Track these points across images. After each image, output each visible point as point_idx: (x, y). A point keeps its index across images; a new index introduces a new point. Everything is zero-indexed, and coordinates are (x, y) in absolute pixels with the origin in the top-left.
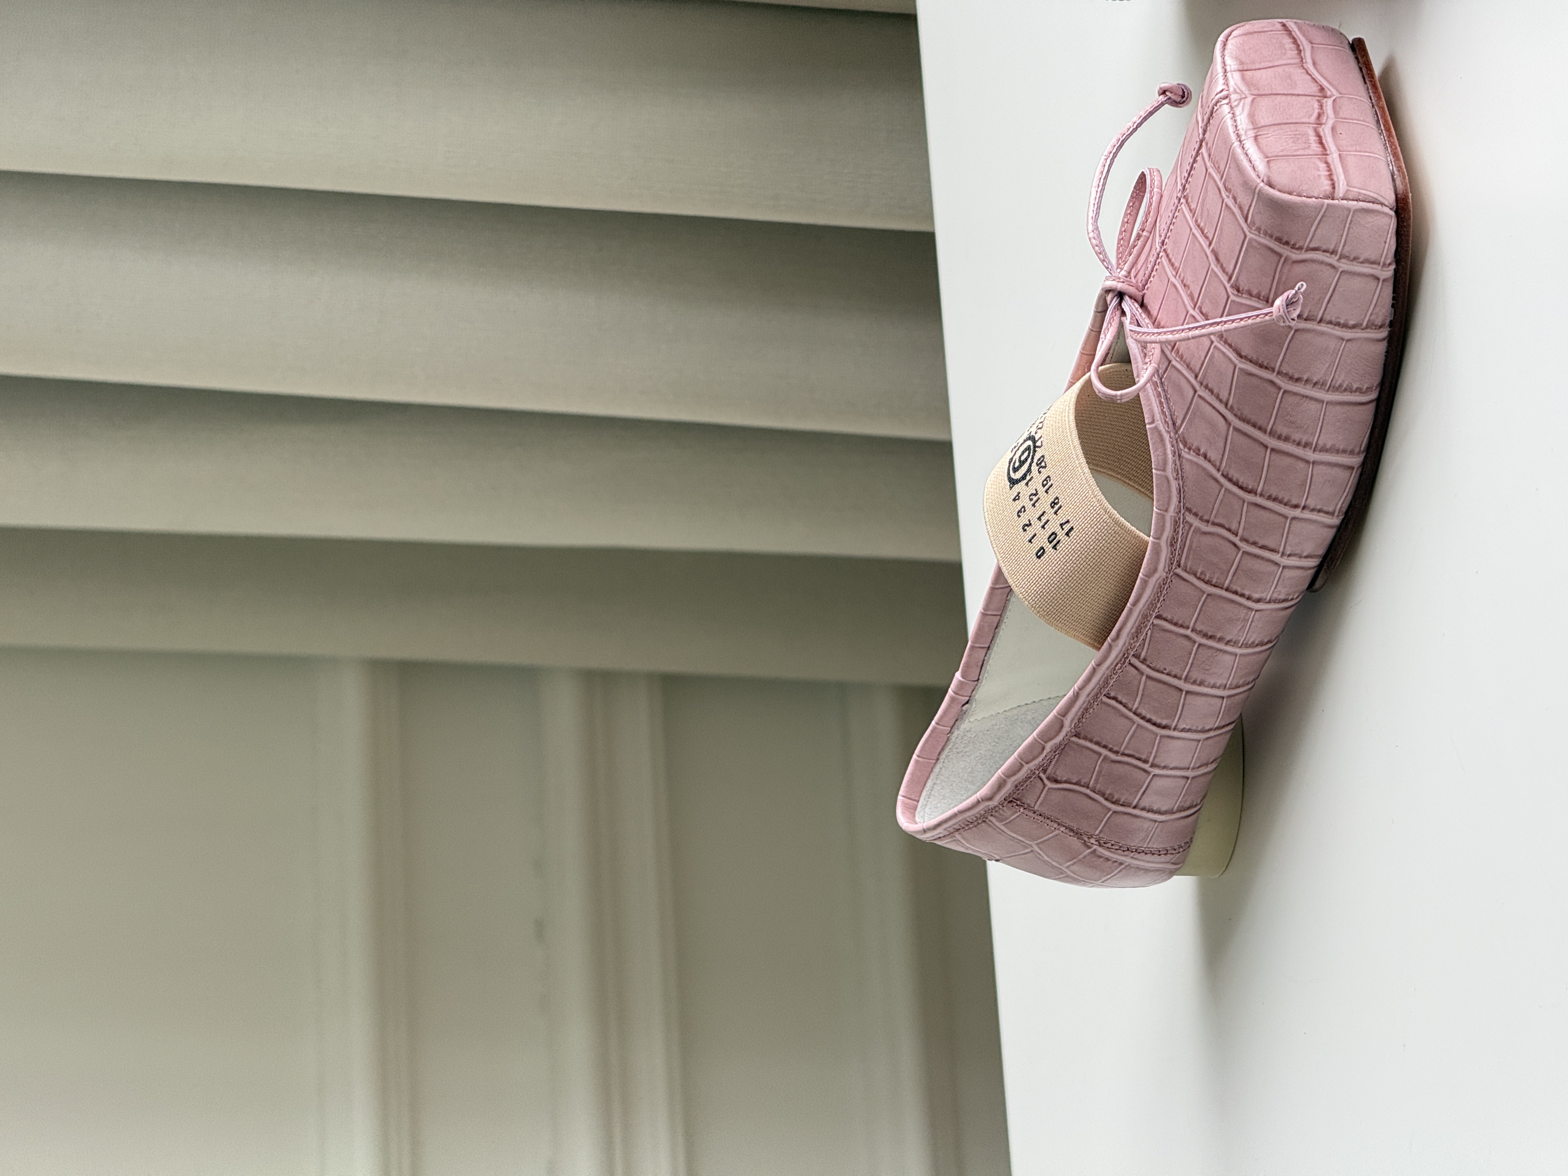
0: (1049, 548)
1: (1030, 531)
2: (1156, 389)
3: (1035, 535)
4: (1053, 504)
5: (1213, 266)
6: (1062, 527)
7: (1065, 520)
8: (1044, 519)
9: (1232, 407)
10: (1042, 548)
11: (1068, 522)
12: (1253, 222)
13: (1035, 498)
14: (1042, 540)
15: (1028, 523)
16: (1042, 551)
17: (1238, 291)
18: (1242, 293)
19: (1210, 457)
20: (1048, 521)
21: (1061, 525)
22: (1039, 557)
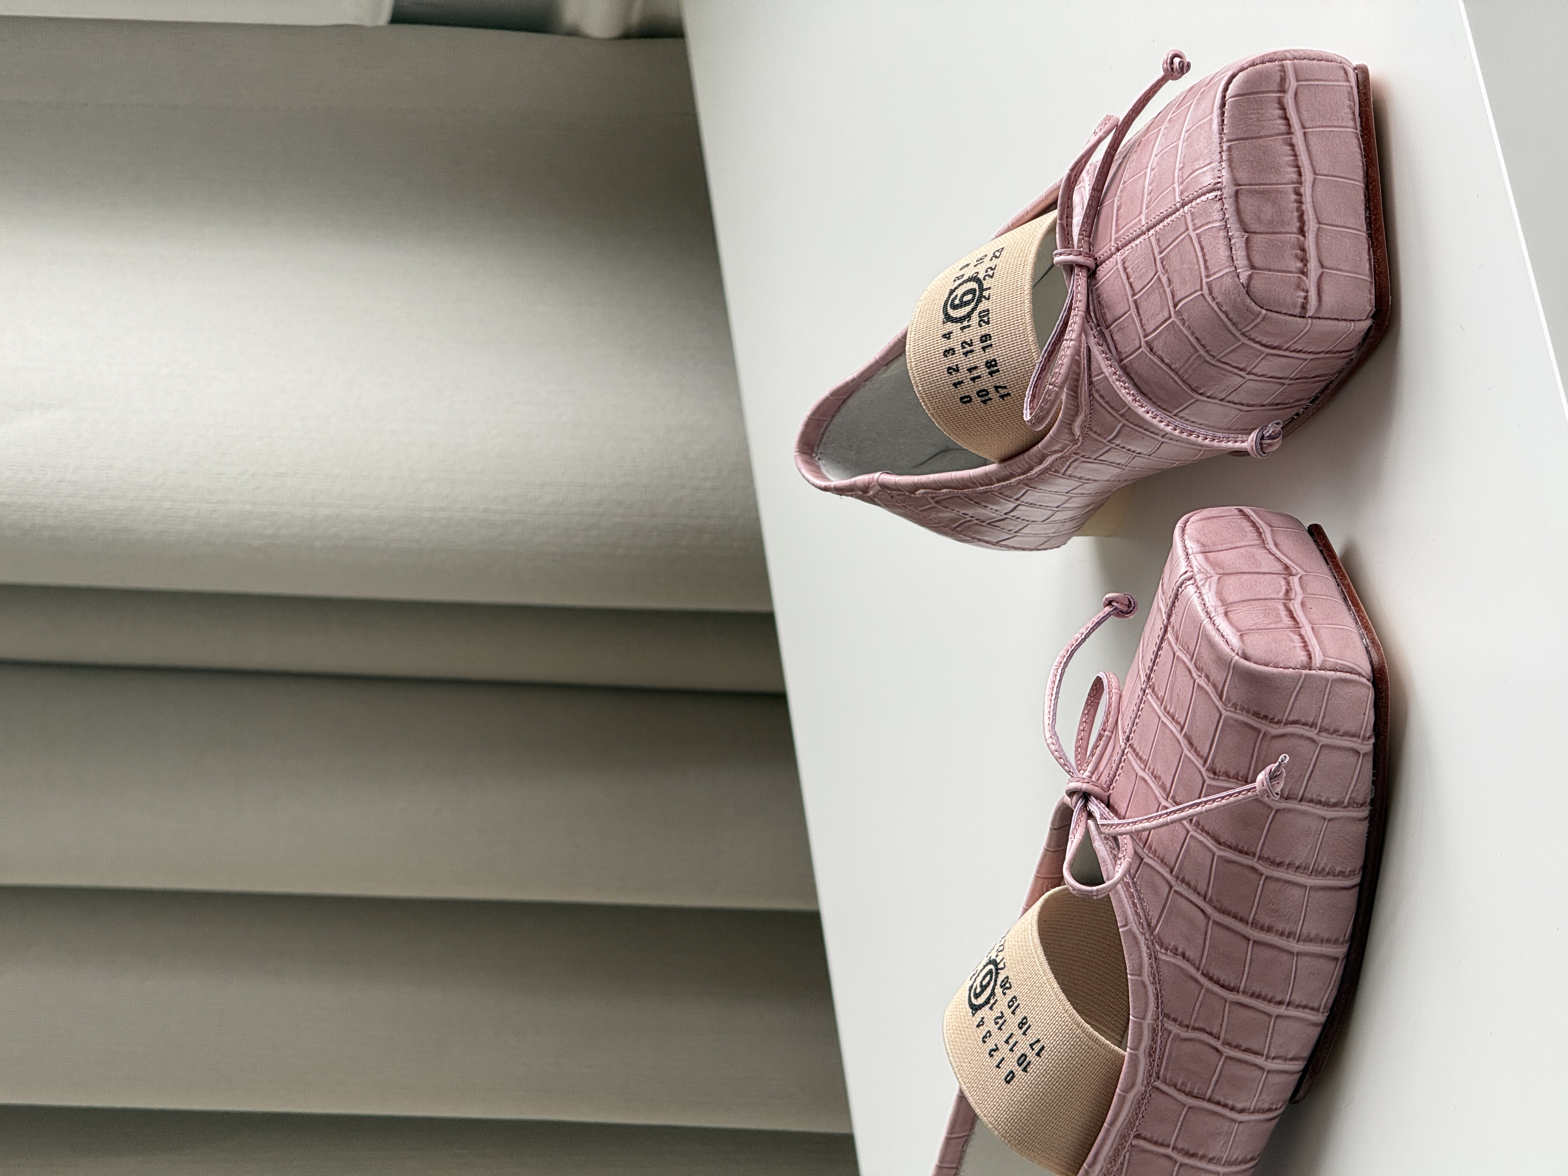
0: (1018, 1071)
1: (998, 1056)
2: (1128, 890)
3: (1003, 1059)
4: (1021, 1025)
5: (1186, 752)
6: (1032, 1048)
7: (1035, 1040)
8: (1012, 1042)
9: (1211, 899)
10: (1012, 1072)
11: (1038, 1041)
12: (1229, 699)
13: (1001, 1021)
14: (1011, 1063)
15: (995, 1047)
16: (1011, 1075)
17: (1215, 774)
18: (1219, 776)
19: (1189, 956)
20: (1016, 1042)
21: (1031, 1045)
22: (1008, 1082)
